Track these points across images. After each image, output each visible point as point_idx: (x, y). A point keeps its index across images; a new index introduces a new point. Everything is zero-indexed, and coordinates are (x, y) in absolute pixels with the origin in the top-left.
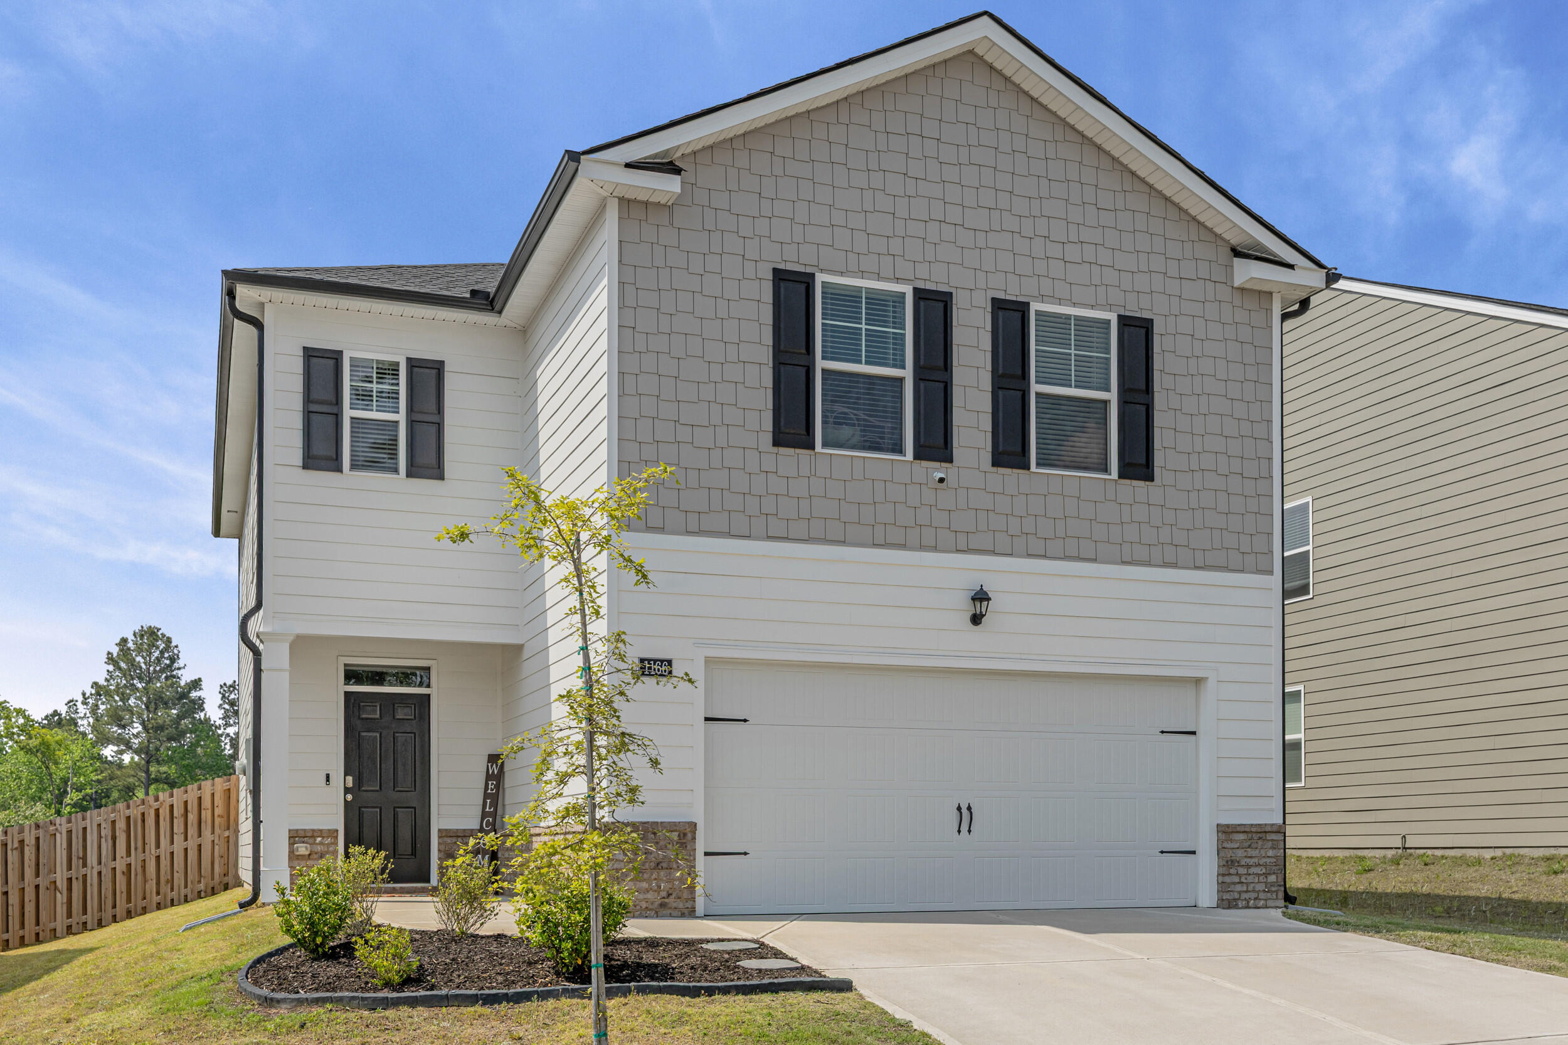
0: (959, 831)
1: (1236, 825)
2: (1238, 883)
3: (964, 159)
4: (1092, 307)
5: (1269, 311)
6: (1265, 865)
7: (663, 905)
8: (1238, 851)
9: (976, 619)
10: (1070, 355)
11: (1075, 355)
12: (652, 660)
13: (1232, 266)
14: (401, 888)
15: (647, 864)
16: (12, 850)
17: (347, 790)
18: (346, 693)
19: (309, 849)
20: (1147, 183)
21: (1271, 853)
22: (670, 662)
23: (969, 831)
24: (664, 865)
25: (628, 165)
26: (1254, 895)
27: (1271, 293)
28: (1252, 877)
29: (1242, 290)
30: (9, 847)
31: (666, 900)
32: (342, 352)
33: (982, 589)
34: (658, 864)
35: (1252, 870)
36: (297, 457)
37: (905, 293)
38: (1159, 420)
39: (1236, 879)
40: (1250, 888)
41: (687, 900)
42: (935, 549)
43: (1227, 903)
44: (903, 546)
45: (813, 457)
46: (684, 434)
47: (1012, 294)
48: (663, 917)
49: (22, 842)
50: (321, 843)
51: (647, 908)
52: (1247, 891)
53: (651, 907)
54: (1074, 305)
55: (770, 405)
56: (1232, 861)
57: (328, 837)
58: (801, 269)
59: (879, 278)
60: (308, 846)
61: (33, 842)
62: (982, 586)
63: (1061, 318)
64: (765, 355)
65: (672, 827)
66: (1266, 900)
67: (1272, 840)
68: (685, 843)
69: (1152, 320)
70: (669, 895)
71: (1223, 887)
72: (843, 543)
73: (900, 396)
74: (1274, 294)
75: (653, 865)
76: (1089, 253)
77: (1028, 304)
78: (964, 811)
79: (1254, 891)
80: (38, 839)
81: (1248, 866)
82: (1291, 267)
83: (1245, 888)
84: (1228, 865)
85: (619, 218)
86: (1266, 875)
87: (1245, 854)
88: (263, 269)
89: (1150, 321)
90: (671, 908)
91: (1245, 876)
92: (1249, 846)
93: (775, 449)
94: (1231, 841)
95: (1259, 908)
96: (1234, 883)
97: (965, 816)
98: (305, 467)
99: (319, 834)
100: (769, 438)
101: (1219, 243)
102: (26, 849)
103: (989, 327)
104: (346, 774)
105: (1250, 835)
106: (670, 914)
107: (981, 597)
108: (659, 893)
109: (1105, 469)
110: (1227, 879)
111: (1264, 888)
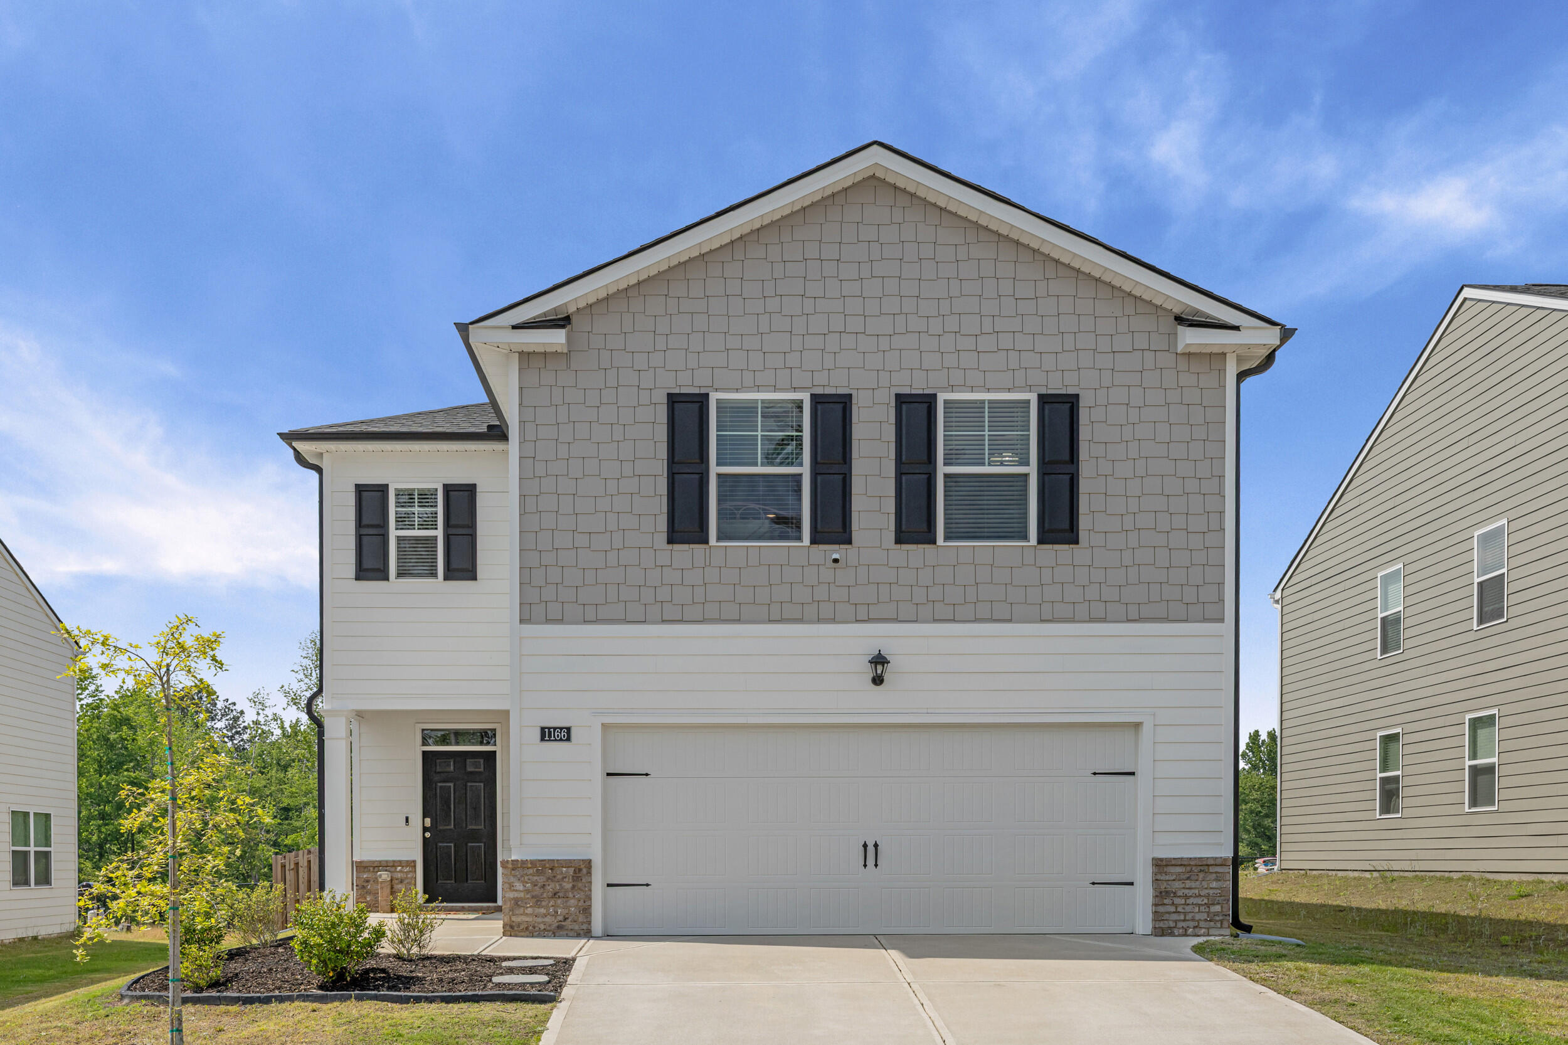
0: (865, 866)
1: (1171, 858)
2: (1174, 912)
3: (865, 274)
4: (1009, 390)
5: (1222, 371)
6: (1208, 896)
7: (560, 927)
8: (1174, 882)
9: (878, 680)
10: (984, 435)
11: (989, 435)
12: (551, 728)
13: (1176, 334)
14: (469, 907)
15: (545, 894)
16: (289, 870)
17: (425, 829)
18: (424, 753)
19: (390, 876)
20: (1073, 268)
21: (1214, 884)
22: (569, 729)
23: (876, 865)
24: (561, 894)
25: (514, 327)
26: (1192, 924)
27: (1224, 354)
28: (1191, 907)
29: (1189, 355)
30: (287, 868)
31: (563, 923)
32: (388, 485)
33: (880, 653)
34: (555, 894)
35: (1190, 901)
36: (351, 571)
37: (803, 400)
38: (1084, 486)
39: (1173, 909)
40: (1189, 917)
41: (582, 923)
42: (833, 620)
43: (1161, 931)
44: (800, 621)
45: (708, 551)
46: (582, 541)
47: (919, 387)
48: (561, 937)
49: (297, 864)
50: (401, 871)
51: (545, 929)
52: (1184, 920)
53: (548, 928)
54: (989, 390)
55: (665, 509)
56: (1167, 892)
57: (407, 866)
58: (697, 391)
59: (775, 389)
60: (389, 873)
61: (306, 864)
62: (880, 651)
63: (976, 403)
64: (660, 467)
65: (568, 863)
66: (1208, 929)
67: (1216, 872)
68: (580, 877)
69: (1078, 395)
70: (565, 919)
71: (1157, 916)
72: (738, 621)
73: (798, 491)
74: (1228, 355)
75: (550, 894)
76: (1006, 341)
77: (935, 395)
78: (871, 849)
79: (1193, 920)
80: (309, 862)
81: (1186, 897)
82: (1236, 328)
83: (1182, 917)
84: (1162, 895)
85: (519, 369)
86: (1208, 905)
87: (1183, 886)
88: (313, 428)
89: (1077, 396)
90: (567, 930)
91: (1182, 906)
92: (1188, 878)
93: (670, 547)
94: (1166, 874)
95: (1198, 936)
96: (1169, 913)
97: (871, 853)
98: (357, 578)
99: (399, 864)
100: (664, 537)
101: (1160, 312)
102: (300, 869)
103: (893, 420)
104: (424, 816)
105: (1189, 868)
106: (567, 934)
107: (879, 660)
108: (555, 918)
109: (1025, 537)
110: (1161, 909)
111: (1206, 917)
